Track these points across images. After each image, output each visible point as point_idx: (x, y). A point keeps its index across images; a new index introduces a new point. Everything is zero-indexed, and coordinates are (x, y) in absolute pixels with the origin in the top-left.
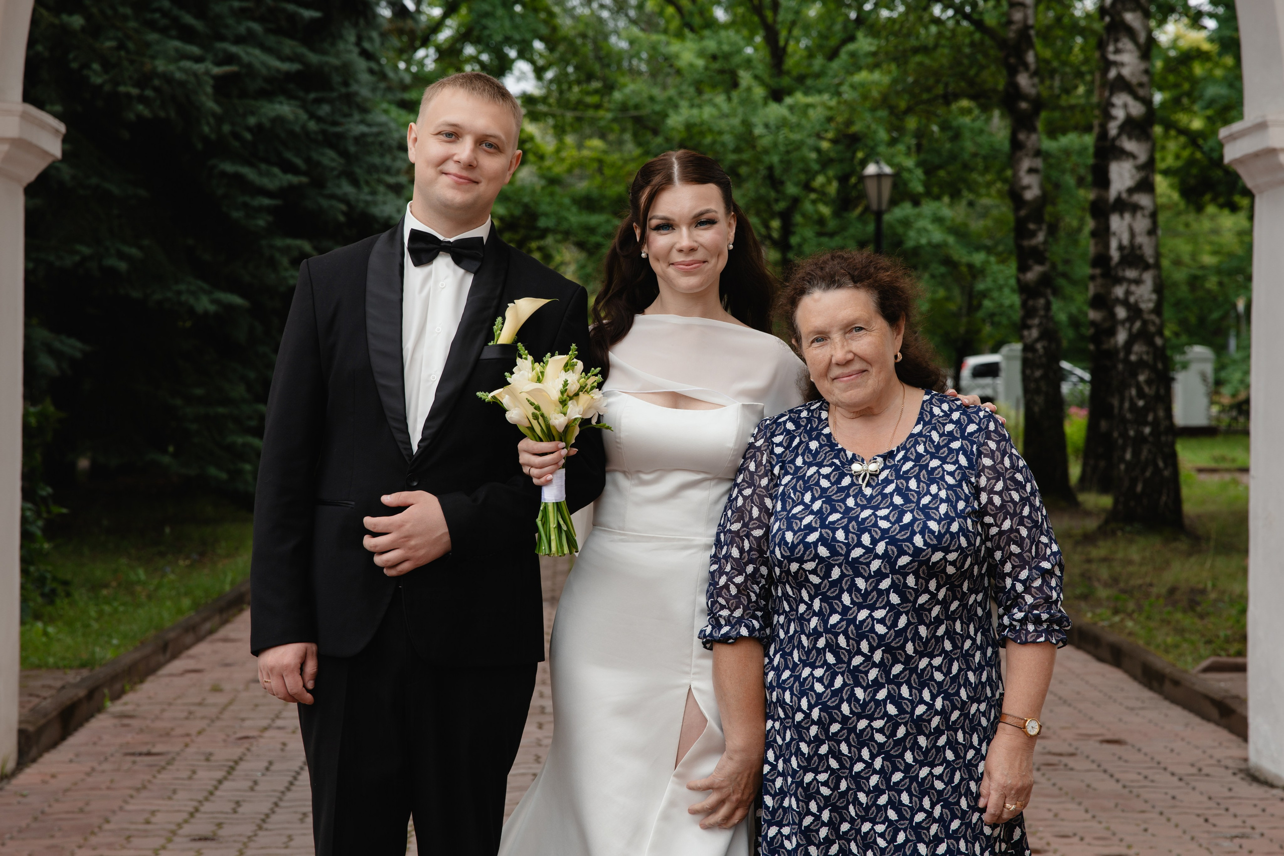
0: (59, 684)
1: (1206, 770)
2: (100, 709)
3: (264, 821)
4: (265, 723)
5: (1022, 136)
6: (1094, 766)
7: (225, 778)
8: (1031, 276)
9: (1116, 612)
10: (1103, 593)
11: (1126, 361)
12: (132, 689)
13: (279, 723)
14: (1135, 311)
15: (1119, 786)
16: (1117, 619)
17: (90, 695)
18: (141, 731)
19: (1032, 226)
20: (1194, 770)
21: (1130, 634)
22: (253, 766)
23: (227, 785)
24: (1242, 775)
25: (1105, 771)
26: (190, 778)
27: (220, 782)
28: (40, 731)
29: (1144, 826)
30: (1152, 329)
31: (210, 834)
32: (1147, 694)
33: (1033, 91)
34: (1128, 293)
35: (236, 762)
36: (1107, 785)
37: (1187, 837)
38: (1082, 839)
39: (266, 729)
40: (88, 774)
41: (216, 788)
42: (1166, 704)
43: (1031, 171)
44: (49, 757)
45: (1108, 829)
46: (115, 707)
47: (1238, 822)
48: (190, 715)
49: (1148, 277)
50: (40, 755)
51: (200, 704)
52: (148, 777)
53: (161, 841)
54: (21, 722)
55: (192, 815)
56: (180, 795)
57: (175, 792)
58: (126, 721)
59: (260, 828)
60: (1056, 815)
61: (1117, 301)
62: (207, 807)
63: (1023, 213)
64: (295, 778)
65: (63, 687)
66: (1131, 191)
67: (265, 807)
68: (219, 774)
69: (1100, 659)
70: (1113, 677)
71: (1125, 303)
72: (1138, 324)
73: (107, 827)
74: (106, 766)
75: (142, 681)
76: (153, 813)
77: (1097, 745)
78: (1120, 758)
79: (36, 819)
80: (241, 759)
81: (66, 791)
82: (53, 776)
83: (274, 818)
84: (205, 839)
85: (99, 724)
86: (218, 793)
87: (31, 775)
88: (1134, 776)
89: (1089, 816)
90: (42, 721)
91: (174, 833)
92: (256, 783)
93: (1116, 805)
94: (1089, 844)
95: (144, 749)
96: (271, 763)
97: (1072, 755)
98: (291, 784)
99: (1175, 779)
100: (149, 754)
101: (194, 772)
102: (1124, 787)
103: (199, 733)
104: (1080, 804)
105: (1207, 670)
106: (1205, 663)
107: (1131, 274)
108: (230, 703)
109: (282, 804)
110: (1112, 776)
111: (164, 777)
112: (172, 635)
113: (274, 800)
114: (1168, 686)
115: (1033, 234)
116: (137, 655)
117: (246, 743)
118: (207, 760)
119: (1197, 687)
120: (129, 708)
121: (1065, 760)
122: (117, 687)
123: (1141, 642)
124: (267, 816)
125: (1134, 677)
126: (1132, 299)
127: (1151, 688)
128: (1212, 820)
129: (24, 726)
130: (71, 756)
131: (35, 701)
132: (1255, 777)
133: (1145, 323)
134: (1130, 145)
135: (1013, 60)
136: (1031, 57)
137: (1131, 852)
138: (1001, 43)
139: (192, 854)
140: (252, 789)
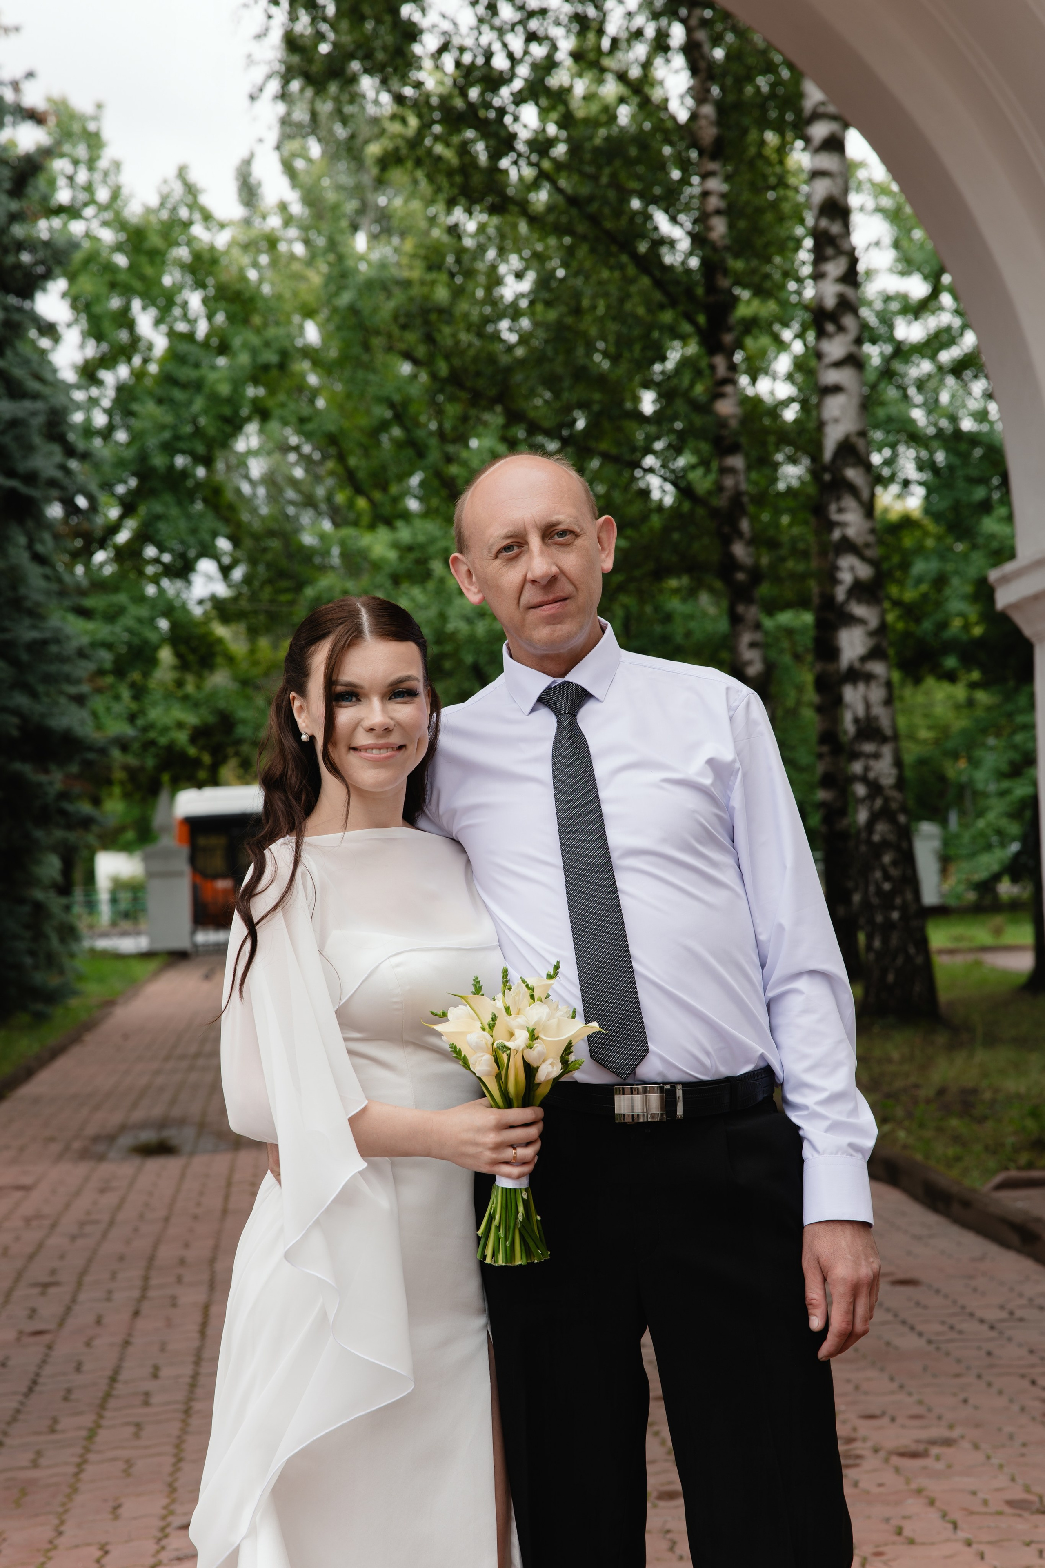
1: (1019, 1313)
5: (741, 609)
11: (869, 842)
14: (875, 788)
15: (921, 1343)
20: (1004, 1315)
21: (905, 1147)
25: (904, 1322)
29: (962, 1396)
30: (894, 806)
32: (933, 1219)
33: (749, 561)
34: (867, 769)
36: (909, 1342)
37: (1015, 1408)
38: (893, 1419)
43: (753, 645)
45: (920, 1402)
49: (887, 751)
60: (857, 1388)
61: (854, 778)
66: (864, 659)
71: (864, 779)
72: (878, 803)
78: (918, 1304)
88: (938, 1328)
89: (894, 1386)
93: (925, 1369)
94: (903, 1427)
99: (985, 1327)
102: (930, 1342)
104: (882, 1370)
105: (998, 1187)
106: (995, 1180)
107: (868, 747)
110: (912, 1328)
114: (954, 1207)
119: (992, 1208)
123: (919, 1157)
125: (914, 1198)
126: (871, 775)
127: (935, 1210)
133: (887, 800)
134: (859, 610)
135: (726, 529)
136: (745, 525)
137: (955, 1434)
138: (714, 513)
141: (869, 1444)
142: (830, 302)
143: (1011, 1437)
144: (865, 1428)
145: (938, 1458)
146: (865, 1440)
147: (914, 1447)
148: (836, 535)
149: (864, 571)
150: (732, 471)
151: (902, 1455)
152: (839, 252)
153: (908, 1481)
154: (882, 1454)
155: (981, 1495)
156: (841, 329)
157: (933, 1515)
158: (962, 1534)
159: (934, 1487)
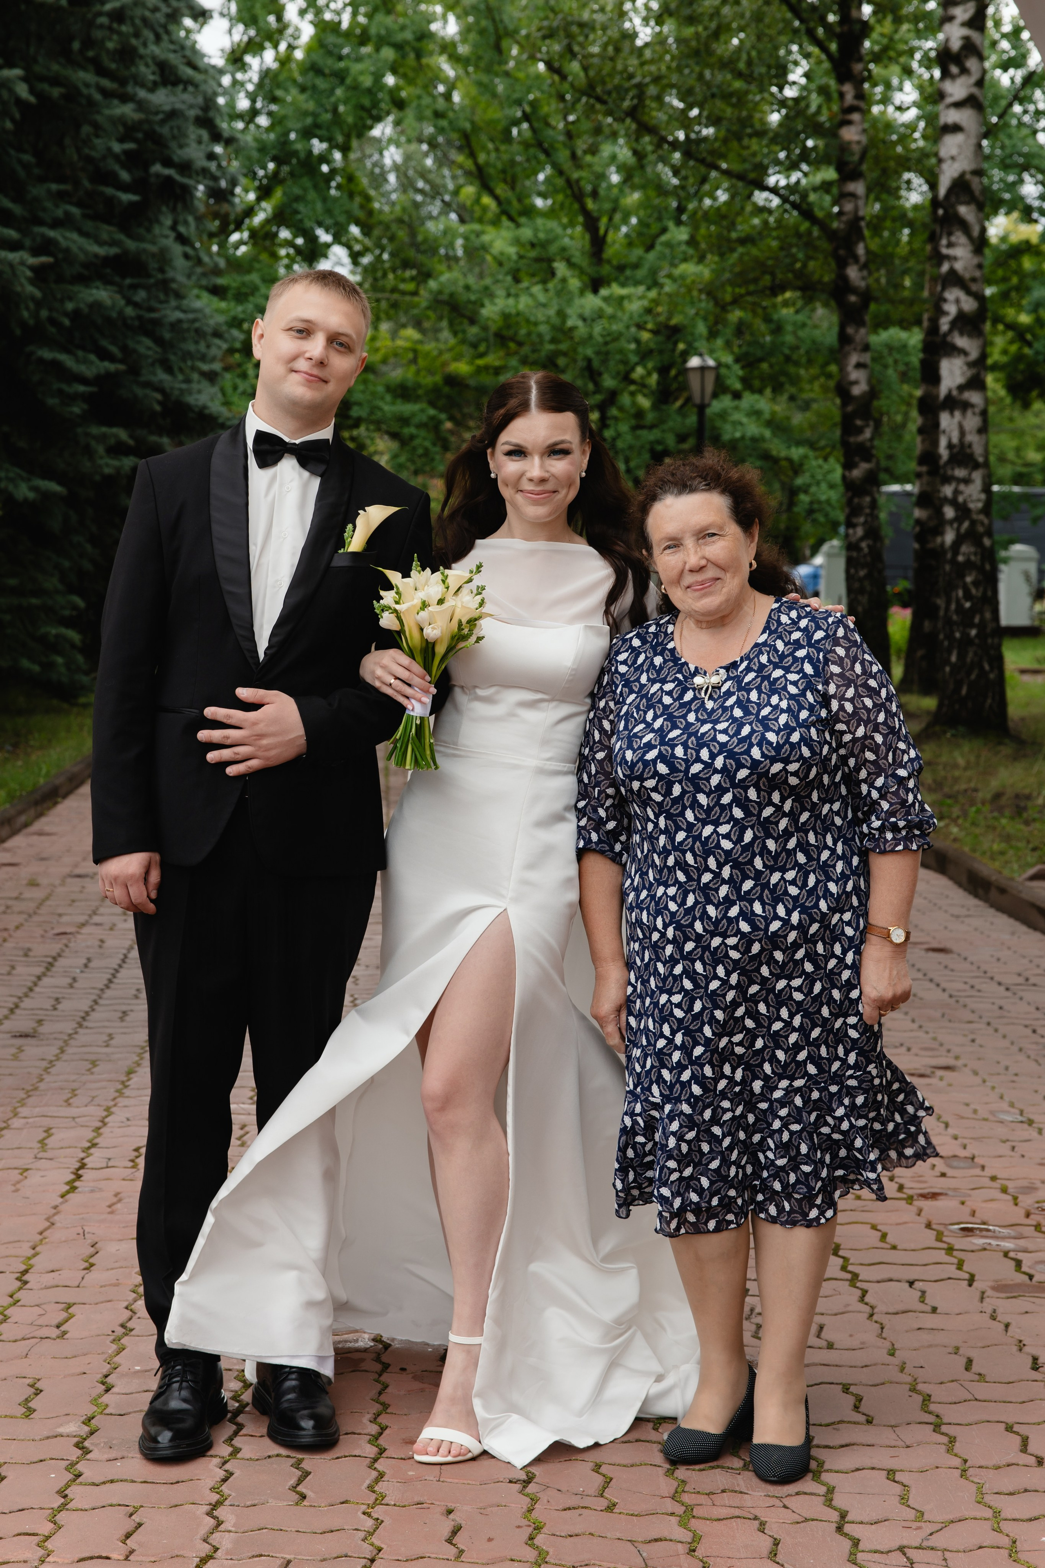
1: (1032, 980)
3: (83, 1018)
4: (82, 919)
5: (850, 330)
6: (920, 975)
7: (44, 974)
8: (856, 473)
11: (953, 561)
13: (96, 919)
14: (963, 511)
15: (944, 996)
19: (859, 422)
20: (1020, 980)
21: (955, 840)
22: (70, 962)
23: (46, 981)
25: (931, 980)
26: (9, 974)
27: (39, 978)
29: (971, 1037)
30: (981, 529)
31: (30, 1031)
32: (971, 901)
33: (863, 284)
34: (956, 492)
35: (55, 959)
37: (1014, 1048)
38: (909, 1050)
39: (83, 925)
41: (35, 984)
43: (859, 366)
45: (935, 1039)
48: (8, 909)
49: (977, 476)
51: (16, 898)
55: (12, 1011)
59: (80, 1026)
61: (946, 500)
62: (27, 1003)
63: (850, 409)
64: (114, 976)
66: (961, 388)
67: (85, 1005)
68: (38, 970)
71: (954, 502)
72: (966, 524)
77: (923, 953)
78: (945, 967)
80: (59, 955)
83: (94, 1016)
84: (26, 1036)
86: (37, 989)
88: (959, 986)
89: (915, 1026)
92: (74, 979)
93: (942, 1015)
96: (89, 960)
98: (110, 981)
99: (1002, 988)
101: (13, 968)
102: (951, 996)
103: (17, 928)
105: (1033, 877)
106: (1031, 871)
107: (960, 473)
108: (47, 898)
109: (101, 1002)
110: (937, 985)
113: (94, 997)
114: (992, 893)
115: (860, 431)
117: (64, 939)
118: (26, 955)
119: (1022, 895)
123: (966, 849)
124: (87, 1013)
125: (958, 883)
126: (961, 499)
128: (1039, 1031)
133: (973, 523)
134: (961, 341)
135: (842, 252)
136: (861, 250)
137: (959, 1063)
138: (830, 235)
139: (14, 1050)
140: (71, 986)
142: (956, 45)
143: (1006, 1068)
145: (941, 1079)
148: (945, 267)
149: (969, 305)
150: (853, 195)
155: (973, 1106)
156: (964, 71)
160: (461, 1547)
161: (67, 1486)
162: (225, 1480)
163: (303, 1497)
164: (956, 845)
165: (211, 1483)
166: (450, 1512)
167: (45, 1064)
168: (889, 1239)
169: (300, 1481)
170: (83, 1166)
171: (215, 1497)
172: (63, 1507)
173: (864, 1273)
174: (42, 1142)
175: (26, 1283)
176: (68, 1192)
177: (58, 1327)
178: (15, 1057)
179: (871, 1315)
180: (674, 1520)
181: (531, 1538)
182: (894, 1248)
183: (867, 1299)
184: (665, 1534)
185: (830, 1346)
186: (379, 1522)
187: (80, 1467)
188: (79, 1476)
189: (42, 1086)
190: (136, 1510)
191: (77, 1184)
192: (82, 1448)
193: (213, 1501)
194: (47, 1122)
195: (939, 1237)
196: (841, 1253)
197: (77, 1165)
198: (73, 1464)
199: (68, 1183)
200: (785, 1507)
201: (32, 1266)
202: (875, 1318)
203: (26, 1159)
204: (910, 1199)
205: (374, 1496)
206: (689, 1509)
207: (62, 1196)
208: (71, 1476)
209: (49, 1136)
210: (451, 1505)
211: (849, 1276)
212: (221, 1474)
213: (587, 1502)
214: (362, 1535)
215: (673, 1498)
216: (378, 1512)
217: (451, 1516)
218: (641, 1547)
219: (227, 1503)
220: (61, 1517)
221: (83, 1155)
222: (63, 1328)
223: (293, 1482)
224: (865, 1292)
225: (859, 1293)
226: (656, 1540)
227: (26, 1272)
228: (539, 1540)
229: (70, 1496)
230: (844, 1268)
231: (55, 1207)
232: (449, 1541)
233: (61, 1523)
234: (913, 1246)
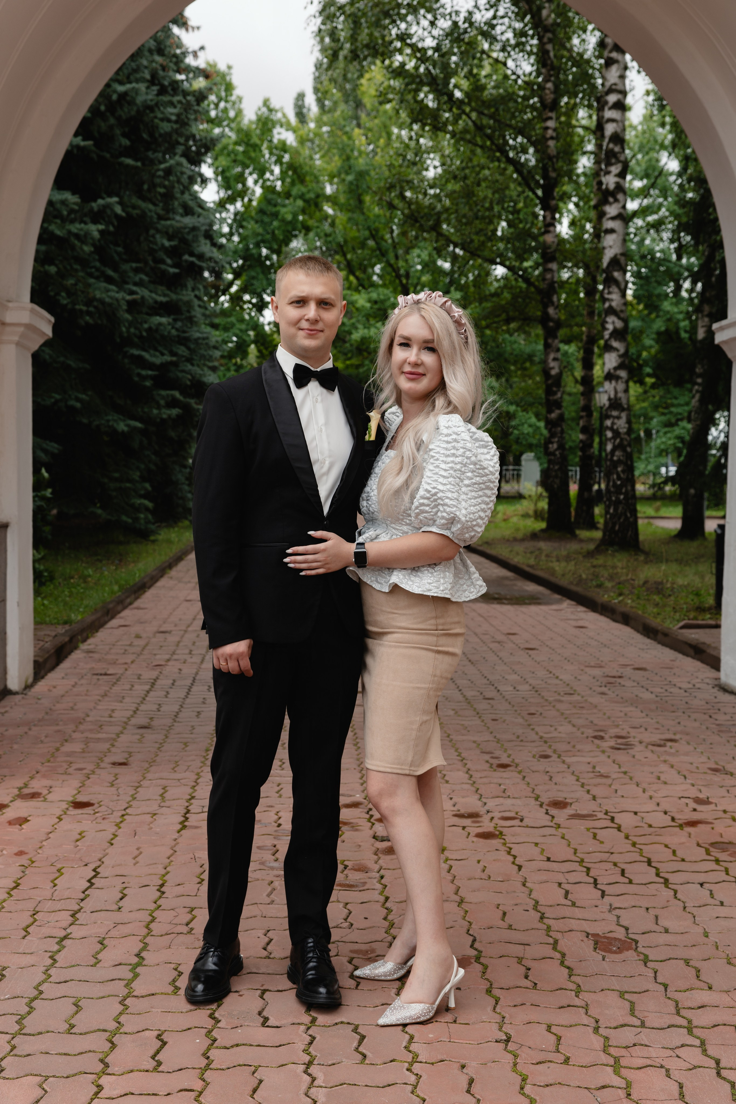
0: (53, 634)
1: (697, 686)
2: (76, 648)
3: (176, 716)
4: (167, 657)
5: (550, 341)
7: (150, 690)
8: (553, 416)
9: (620, 594)
10: (609, 584)
11: (611, 460)
12: (92, 636)
13: (175, 657)
14: (616, 433)
15: (653, 696)
16: (621, 598)
17: (71, 640)
18: (100, 660)
19: (555, 389)
20: (691, 686)
21: (632, 607)
22: (164, 682)
23: (152, 694)
24: (717, 688)
25: (643, 687)
26: (131, 689)
27: (148, 692)
28: (46, 661)
29: (677, 721)
30: (625, 443)
31: (146, 725)
32: (648, 641)
33: (556, 317)
34: (613, 424)
35: (155, 680)
36: (647, 695)
37: (704, 727)
38: (647, 729)
39: (168, 660)
40: (73, 686)
41: (146, 696)
42: (659, 646)
43: (555, 359)
44: (51, 676)
45: (658, 723)
46: (84, 646)
47: (728, 717)
48: (125, 652)
49: (624, 415)
50: (46, 674)
51: (130, 645)
52: (107, 689)
53: (119, 729)
54: (35, 656)
55: (135, 712)
56: (127, 700)
57: (123, 697)
58: (91, 655)
59: (175, 721)
61: (607, 428)
62: (143, 707)
63: (550, 382)
64: (189, 690)
65: (56, 636)
66: (616, 369)
67: (176, 708)
68: (147, 687)
69: (615, 621)
70: (626, 631)
71: (611, 429)
72: (618, 441)
73: (88, 719)
74: (83, 681)
75: (97, 631)
76: (113, 711)
77: (633, 671)
78: (648, 679)
79: (47, 713)
80: (157, 678)
81: (63, 696)
82: (55, 687)
83: (181, 715)
84: (145, 727)
85: (76, 656)
86: (148, 699)
87: (41, 686)
88: (660, 690)
89: (644, 715)
90: (47, 656)
91: (126, 723)
92: (168, 693)
93: (658, 708)
94: (652, 733)
95: (103, 672)
96: (174, 681)
97: (620, 677)
98: (188, 693)
99: (682, 691)
100: (106, 674)
101: (132, 686)
102: (657, 696)
103: (132, 662)
104: (636, 707)
105: (682, 627)
106: (681, 624)
107: (615, 413)
108: (147, 645)
109: (184, 706)
110: (648, 689)
111: (116, 689)
112: (111, 606)
113: (180, 703)
114: (660, 636)
115: (555, 393)
116: (94, 617)
117: (159, 669)
118: (139, 678)
119: (679, 637)
120: (92, 647)
121: (619, 680)
122: (85, 635)
123: (640, 612)
124: (177, 713)
125: (638, 631)
126: (615, 427)
127: (649, 637)
128: (714, 716)
129: (37, 658)
130: (63, 675)
131: (42, 643)
132: (725, 689)
133: (622, 440)
134: (615, 344)
135: (545, 300)
136: (556, 299)
138: (539, 291)
139: (138, 737)
140: (166, 697)
141: (637, 740)
142: (612, 187)
143: (704, 740)
144: (633, 732)
145: (671, 747)
146: (634, 737)
147: (659, 742)
148: (607, 305)
149: (619, 324)
150: (551, 270)
151: (654, 745)
152: (618, 161)
153: (659, 757)
154: (644, 744)
155: (696, 765)
156: (616, 200)
157: (673, 772)
158: (688, 781)
159: (671, 759)
160: (478, 1097)
161: (208, 1049)
162: (311, 1043)
163: (365, 1056)
164: (634, 610)
165: (303, 1047)
166: (463, 1067)
167: (157, 745)
168: (680, 854)
169: (360, 1043)
170: (188, 812)
171: (307, 1058)
172: (207, 1068)
173: (672, 878)
174: (162, 795)
175: (163, 893)
176: (181, 829)
177: (187, 925)
178: (140, 741)
179: (685, 908)
180: (610, 1070)
181: (522, 1088)
182: (683, 860)
183: (679, 895)
184: (607, 1082)
185: (667, 931)
186: (418, 1076)
187: (214, 1034)
188: (215, 1040)
189: (158, 759)
190: (257, 1068)
191: (186, 824)
192: (214, 1018)
193: (306, 1062)
194: (164, 782)
195: (708, 853)
196: (653, 864)
197: (185, 811)
198: (210, 1032)
199: (181, 823)
200: (678, 1056)
201: (166, 881)
202: (687, 909)
203: (154, 807)
204: (681, 826)
205: (411, 1055)
206: (617, 1060)
207: (179, 832)
208: (210, 1042)
209: (166, 792)
210: (463, 1062)
211: (662, 880)
212: (308, 1039)
213: (551, 1056)
214: (410, 1088)
215: (604, 1051)
216: (417, 1068)
217: (465, 1070)
218: (595, 1092)
219: (315, 1062)
220: (208, 1075)
221: (187, 804)
222: (190, 926)
223: (355, 1044)
224: (675, 892)
225: (672, 893)
226: (604, 1087)
227: (162, 885)
228: (528, 1089)
229: (211, 1058)
230: (658, 875)
231: (175, 840)
232: (468, 1091)
233: (209, 1080)
234: (694, 859)
